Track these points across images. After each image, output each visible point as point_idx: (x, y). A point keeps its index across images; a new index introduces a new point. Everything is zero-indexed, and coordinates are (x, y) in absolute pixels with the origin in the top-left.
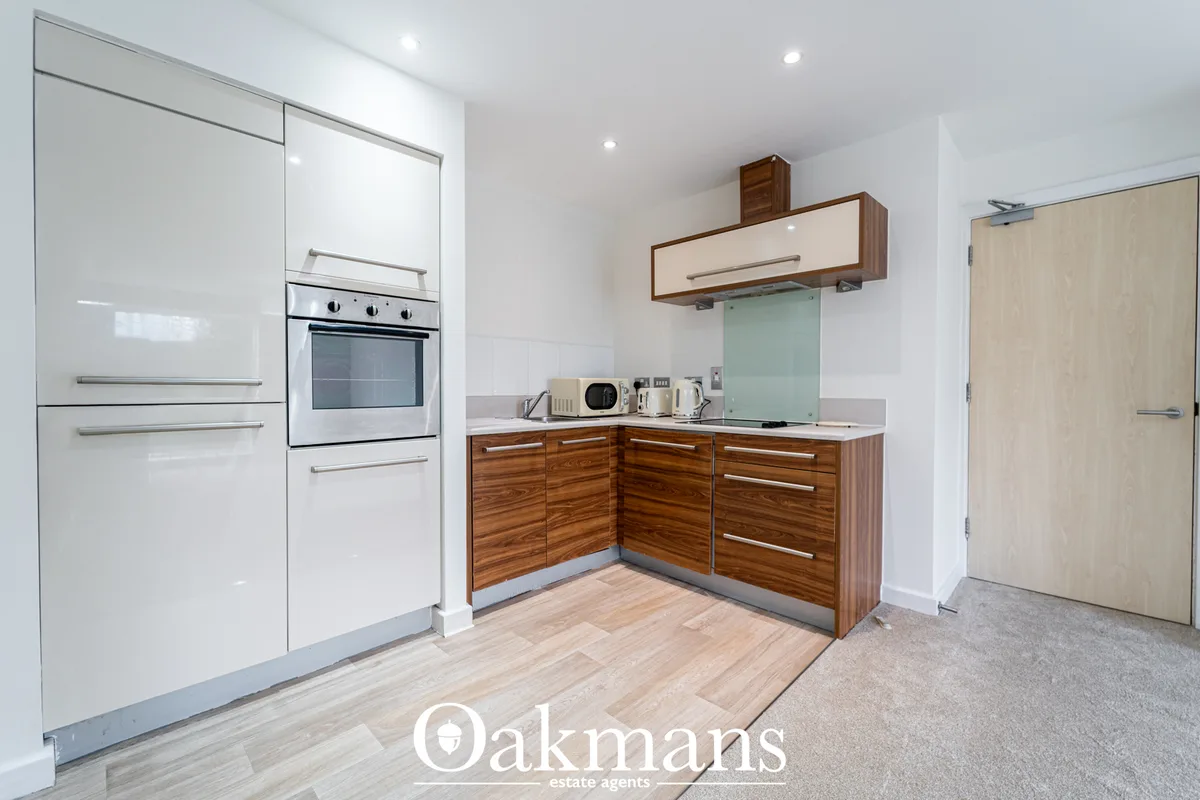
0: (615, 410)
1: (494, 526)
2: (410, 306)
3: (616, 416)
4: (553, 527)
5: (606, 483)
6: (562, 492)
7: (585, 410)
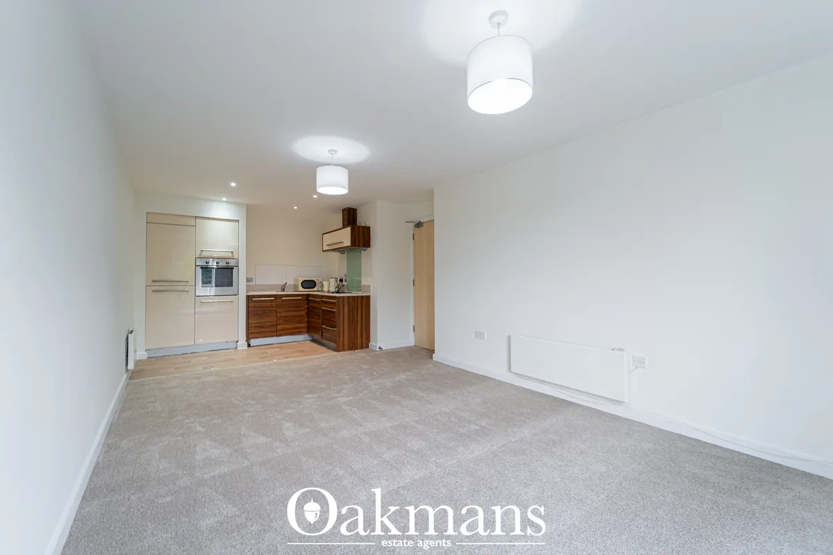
0: (315, 289)
1: (256, 322)
2: (228, 261)
3: (313, 292)
4: (280, 324)
5: (303, 313)
6: (283, 314)
7: (301, 289)
